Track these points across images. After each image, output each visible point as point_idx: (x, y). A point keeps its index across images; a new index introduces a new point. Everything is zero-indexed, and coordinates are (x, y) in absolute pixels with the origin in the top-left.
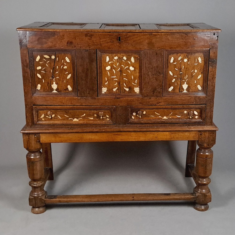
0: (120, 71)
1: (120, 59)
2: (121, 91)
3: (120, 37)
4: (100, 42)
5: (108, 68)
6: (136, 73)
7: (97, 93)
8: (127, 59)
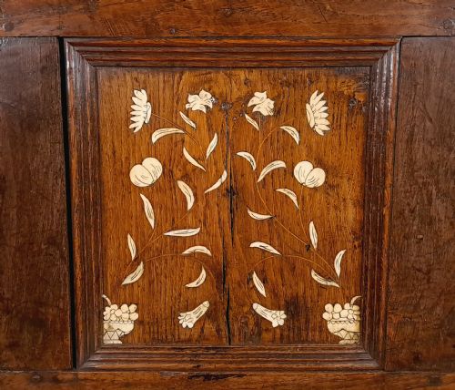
0: (231, 191)
1: (230, 111)
2: (235, 327)
5: (146, 172)
6: (336, 208)
7: (69, 343)
8: (277, 111)
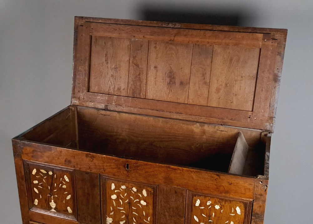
0: (129, 203)
1: (128, 190)
3: (128, 165)
4: (103, 166)
5: (114, 197)
6: (148, 210)
7: (100, 222)
8: (137, 191)
